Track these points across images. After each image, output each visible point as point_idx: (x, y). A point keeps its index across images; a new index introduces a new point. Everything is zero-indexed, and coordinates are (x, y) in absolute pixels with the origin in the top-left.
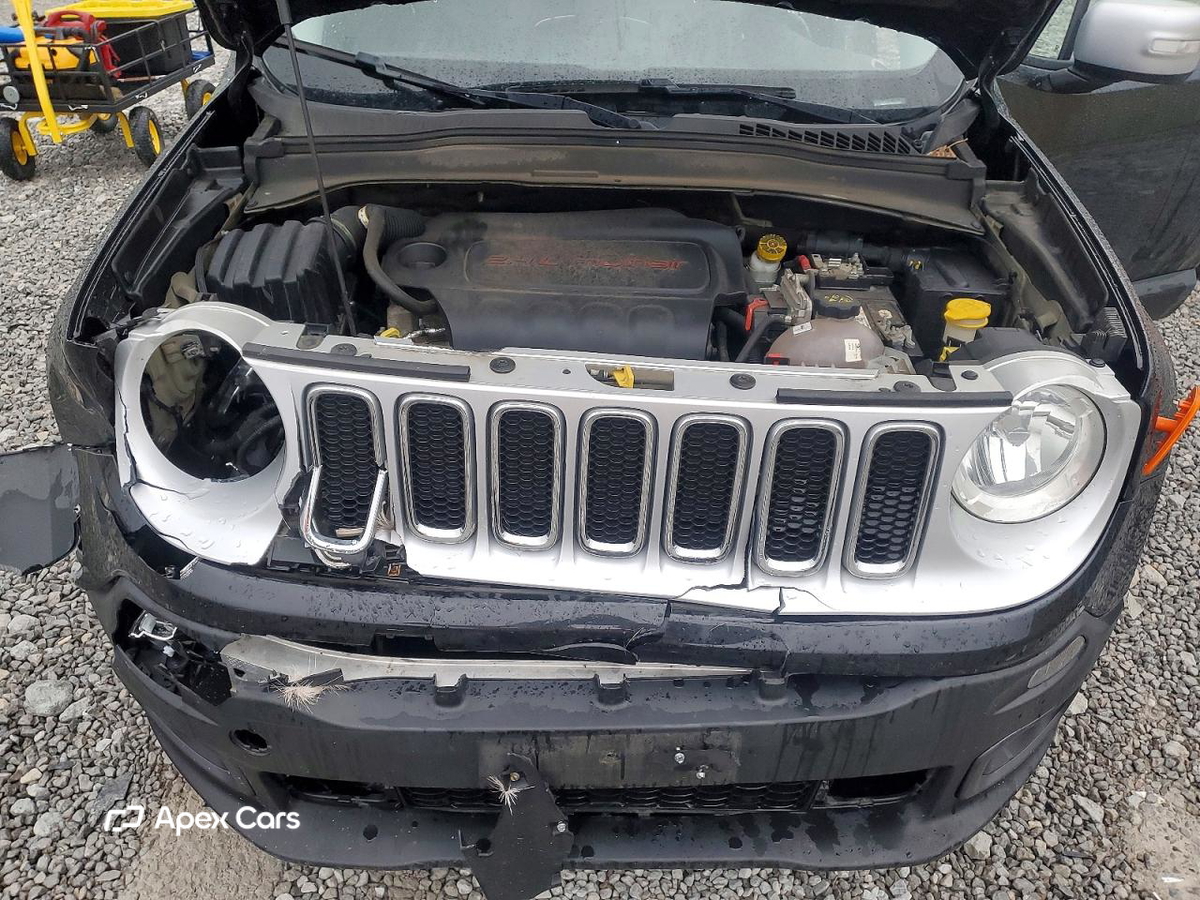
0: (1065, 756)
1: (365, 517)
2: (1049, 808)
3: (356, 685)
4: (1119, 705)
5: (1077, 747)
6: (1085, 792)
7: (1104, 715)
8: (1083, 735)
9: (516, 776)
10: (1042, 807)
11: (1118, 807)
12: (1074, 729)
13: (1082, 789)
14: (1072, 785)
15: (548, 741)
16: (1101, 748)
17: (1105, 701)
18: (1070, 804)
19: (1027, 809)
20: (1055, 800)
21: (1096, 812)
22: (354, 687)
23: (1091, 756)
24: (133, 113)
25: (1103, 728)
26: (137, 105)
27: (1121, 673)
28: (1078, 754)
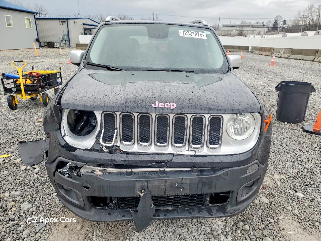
0: (265, 211)
1: (112, 140)
2: (262, 221)
3: (110, 173)
4: (276, 201)
5: (267, 209)
6: (269, 217)
7: (273, 203)
8: (269, 207)
9: (143, 191)
10: (260, 220)
11: (277, 220)
12: (267, 206)
13: (269, 216)
14: (267, 216)
15: (150, 181)
16: (273, 209)
17: (273, 200)
18: (266, 220)
19: (257, 221)
20: (263, 219)
21: (272, 221)
22: (109, 174)
23: (271, 211)
24: (43, 94)
25: (273, 205)
26: (45, 92)
27: (277, 195)
28: (268, 210)
